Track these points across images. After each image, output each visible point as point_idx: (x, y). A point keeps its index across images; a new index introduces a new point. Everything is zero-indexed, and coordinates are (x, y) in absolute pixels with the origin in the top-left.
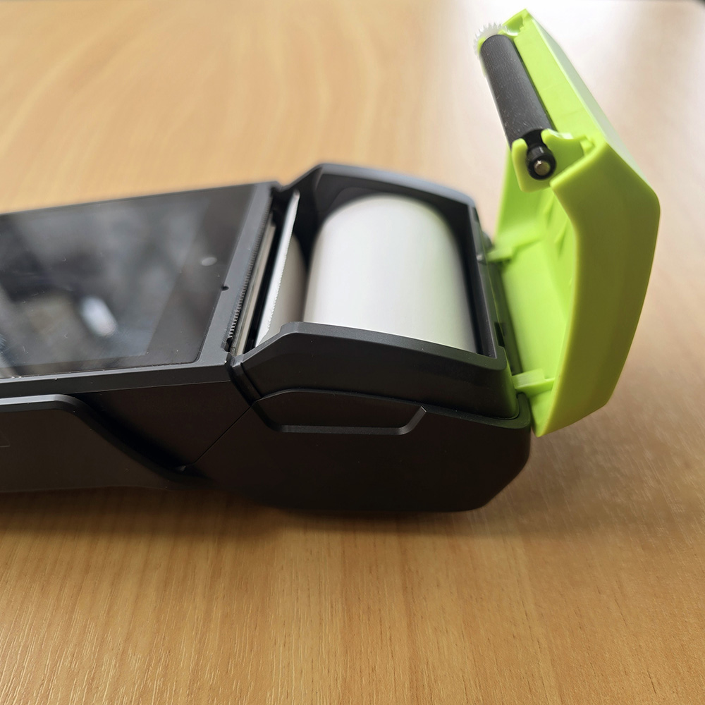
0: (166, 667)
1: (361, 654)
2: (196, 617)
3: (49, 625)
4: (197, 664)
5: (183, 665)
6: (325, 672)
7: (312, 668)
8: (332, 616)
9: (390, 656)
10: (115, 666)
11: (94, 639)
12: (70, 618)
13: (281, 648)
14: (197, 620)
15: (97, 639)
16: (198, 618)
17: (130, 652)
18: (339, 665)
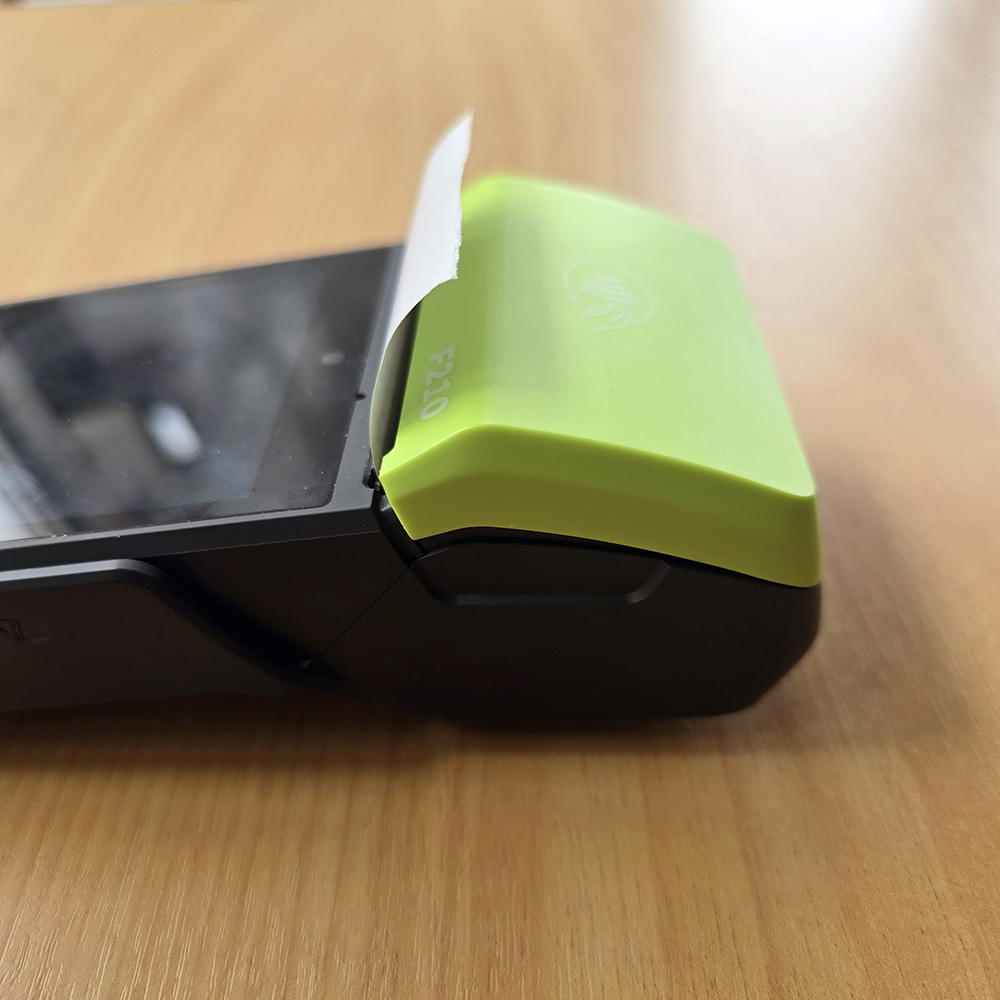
0: (395, 981)
1: (690, 960)
2: (432, 902)
3: (211, 913)
4: (442, 977)
5: (420, 977)
6: (640, 989)
7: (619, 983)
8: (639, 899)
9: (736, 964)
10: (316, 978)
11: (279, 936)
12: (242, 902)
13: (568, 951)
14: (435, 906)
15: (285, 935)
16: (435, 902)
17: (337, 956)
18: (658, 979)
